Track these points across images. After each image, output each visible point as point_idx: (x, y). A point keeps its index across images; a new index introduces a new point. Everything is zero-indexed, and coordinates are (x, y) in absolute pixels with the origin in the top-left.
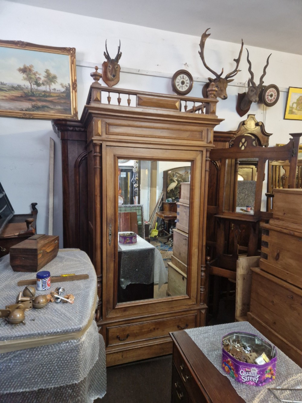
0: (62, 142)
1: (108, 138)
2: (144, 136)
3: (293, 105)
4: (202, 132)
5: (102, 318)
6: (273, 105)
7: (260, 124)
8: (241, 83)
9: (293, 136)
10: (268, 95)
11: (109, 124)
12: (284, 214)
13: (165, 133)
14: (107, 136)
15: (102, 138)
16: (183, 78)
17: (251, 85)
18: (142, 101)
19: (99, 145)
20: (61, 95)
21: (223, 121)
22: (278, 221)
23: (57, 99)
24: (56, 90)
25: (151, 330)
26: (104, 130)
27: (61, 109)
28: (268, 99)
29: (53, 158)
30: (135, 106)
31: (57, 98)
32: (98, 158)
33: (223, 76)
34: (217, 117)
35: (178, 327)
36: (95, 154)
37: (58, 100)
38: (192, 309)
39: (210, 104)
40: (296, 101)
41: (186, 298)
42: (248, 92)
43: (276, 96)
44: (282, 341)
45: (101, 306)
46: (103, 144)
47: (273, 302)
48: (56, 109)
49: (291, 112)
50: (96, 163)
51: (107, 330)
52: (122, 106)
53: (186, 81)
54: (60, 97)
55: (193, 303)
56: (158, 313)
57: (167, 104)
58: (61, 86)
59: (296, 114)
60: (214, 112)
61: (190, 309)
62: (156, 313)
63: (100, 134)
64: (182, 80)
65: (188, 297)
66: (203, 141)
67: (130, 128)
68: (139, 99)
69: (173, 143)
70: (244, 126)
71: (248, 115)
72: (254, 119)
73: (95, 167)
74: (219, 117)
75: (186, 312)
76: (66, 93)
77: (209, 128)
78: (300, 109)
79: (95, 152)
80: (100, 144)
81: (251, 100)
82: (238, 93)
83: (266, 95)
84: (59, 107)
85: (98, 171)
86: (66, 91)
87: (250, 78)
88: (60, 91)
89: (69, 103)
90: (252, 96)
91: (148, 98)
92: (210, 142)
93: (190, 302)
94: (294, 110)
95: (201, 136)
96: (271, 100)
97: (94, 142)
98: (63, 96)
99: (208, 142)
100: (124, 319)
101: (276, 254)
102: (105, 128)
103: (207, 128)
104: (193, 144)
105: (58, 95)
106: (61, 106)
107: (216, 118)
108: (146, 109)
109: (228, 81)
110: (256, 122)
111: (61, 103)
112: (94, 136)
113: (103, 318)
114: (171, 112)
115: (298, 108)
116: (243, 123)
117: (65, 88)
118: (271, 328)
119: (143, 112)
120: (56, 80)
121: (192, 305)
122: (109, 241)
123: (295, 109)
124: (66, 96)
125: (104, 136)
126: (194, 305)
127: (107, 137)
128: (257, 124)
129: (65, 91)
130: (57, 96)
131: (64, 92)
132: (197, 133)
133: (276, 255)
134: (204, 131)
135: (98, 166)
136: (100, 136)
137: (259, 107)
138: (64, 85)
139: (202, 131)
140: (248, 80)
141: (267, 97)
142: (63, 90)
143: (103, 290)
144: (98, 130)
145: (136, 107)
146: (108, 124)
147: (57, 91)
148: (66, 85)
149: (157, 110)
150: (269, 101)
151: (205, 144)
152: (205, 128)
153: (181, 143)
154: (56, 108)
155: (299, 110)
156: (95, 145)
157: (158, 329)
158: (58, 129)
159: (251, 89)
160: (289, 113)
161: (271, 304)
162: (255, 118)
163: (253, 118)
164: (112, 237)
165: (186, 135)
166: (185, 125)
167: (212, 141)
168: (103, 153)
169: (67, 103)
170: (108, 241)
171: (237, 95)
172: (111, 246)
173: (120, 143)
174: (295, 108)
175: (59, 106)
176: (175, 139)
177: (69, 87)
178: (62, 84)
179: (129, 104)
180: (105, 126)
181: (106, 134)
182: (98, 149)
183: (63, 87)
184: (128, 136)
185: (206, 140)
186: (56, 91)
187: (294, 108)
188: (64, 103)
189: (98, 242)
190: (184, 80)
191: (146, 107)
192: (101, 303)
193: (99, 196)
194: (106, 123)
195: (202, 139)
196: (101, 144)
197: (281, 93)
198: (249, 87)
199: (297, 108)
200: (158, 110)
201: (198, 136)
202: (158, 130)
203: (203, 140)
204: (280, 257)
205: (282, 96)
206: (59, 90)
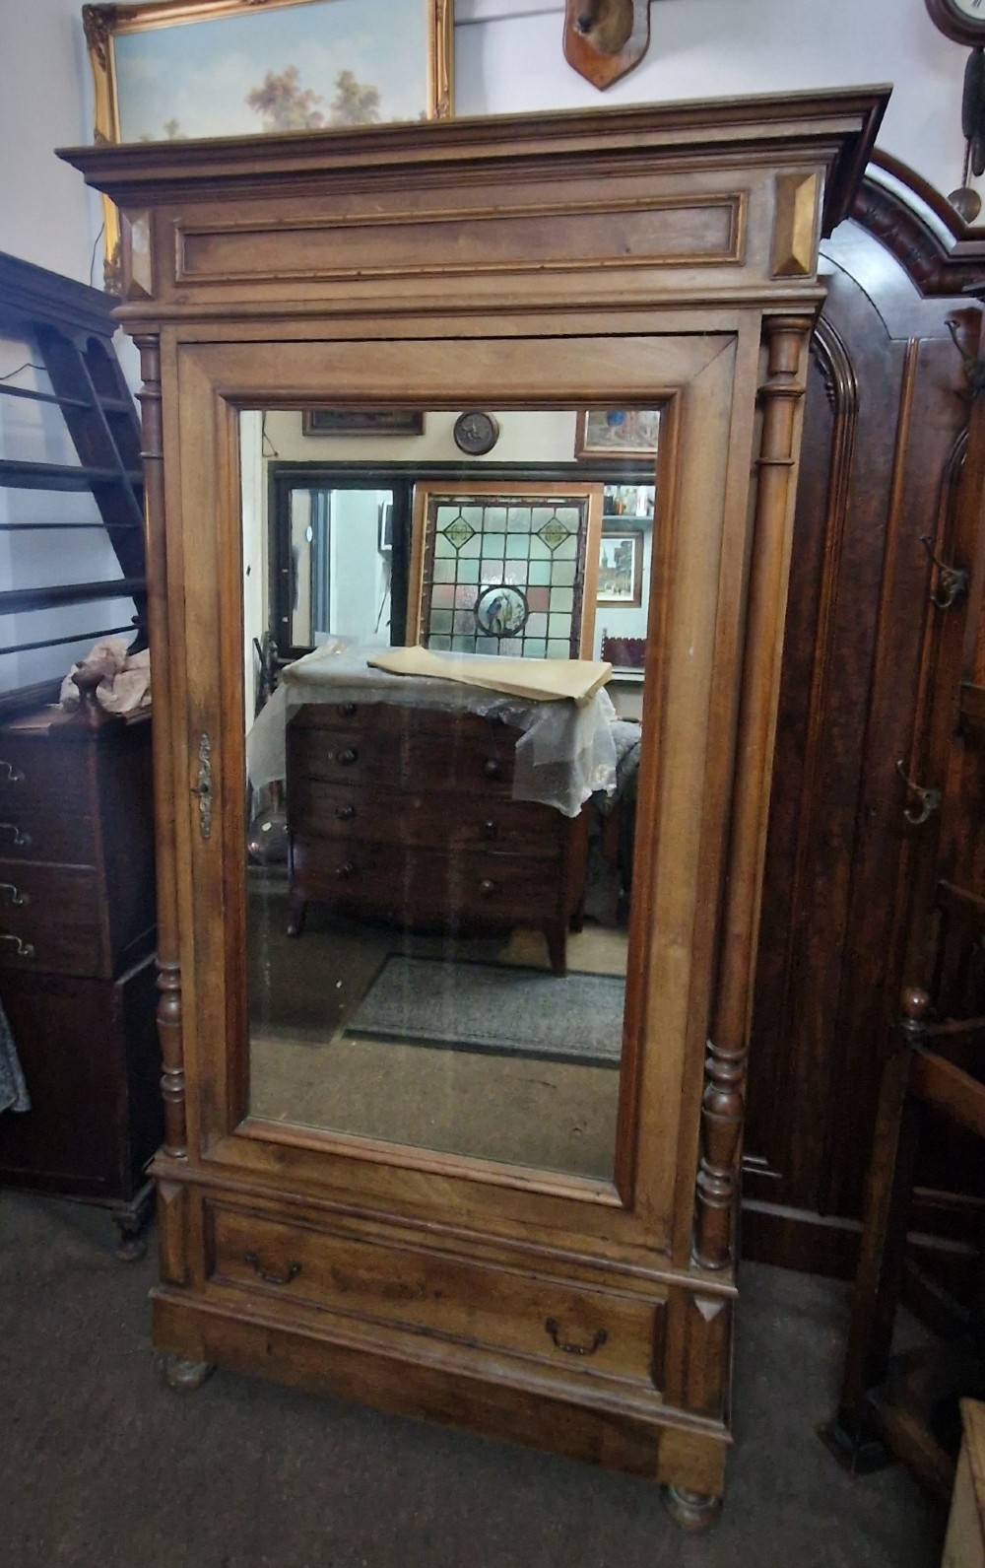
1: (185, 305)
4: (730, 202)
14: (181, 292)
15: (158, 307)
19: (150, 341)
25: (404, 1287)
26: (163, 264)
32: (153, 410)
35: (552, 1327)
38: (634, 1268)
41: (602, 1199)
46: (162, 338)
51: (209, 1213)
55: (651, 1241)
56: (439, 1222)
63: (147, 287)
65: (617, 1202)
66: (738, 264)
80: (152, 338)
92: (790, 271)
93: (632, 1232)
95: (722, 234)
103: (771, 172)
104: (660, 292)
121: (643, 1252)
122: (202, 819)
125: (168, 297)
126: (653, 1256)
127: (182, 299)
136: (146, 297)
139: (737, 199)
144: (133, 271)
146: (181, 229)
157: (438, 1294)
164: (213, 802)
170: (196, 815)
172: (210, 842)
180: (167, 242)
182: (150, 362)
185: (760, 257)
194: (173, 224)
195: (732, 254)
196: (158, 339)
203: (738, 256)
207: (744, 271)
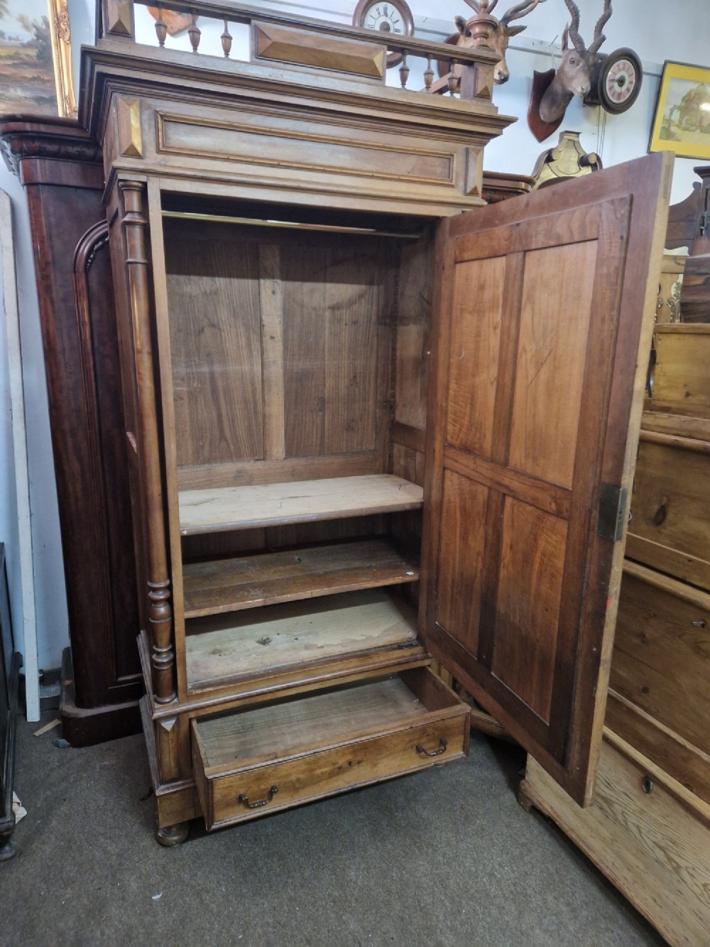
0: (29, 193)
1: (165, 166)
2: (278, 165)
3: (671, 114)
4: (449, 157)
5: (177, 696)
6: (626, 110)
7: (593, 160)
8: (542, 43)
9: (702, 177)
10: (612, 80)
11: (167, 119)
12: (688, 395)
13: (342, 158)
14: (161, 157)
15: (146, 164)
16: (386, 14)
17: (571, 45)
18: (269, 43)
19: (138, 187)
20: (23, 52)
21: (512, 125)
22: (665, 415)
23: (9, 65)
24: (6, 37)
26: (150, 137)
27: (26, 98)
28: (612, 91)
29: (12, 250)
30: (246, 57)
31: (10, 62)
32: (137, 231)
33: (498, 14)
34: (497, 108)
36: (127, 218)
37: (13, 71)
39: (476, 64)
40: (679, 102)
42: (562, 69)
43: (634, 84)
44: (668, 737)
45: (172, 664)
46: (148, 185)
47: (642, 636)
48: (10, 99)
49: (667, 135)
50: (133, 247)
52: (203, 56)
53: (395, 23)
54: (21, 59)
56: (329, 673)
57: (348, 57)
58: (21, 24)
59: (678, 140)
60: (485, 95)
61: (414, 657)
62: (325, 673)
63: (139, 149)
64: (383, 19)
66: (452, 186)
67: (234, 135)
68: (258, 35)
69: (366, 188)
70: (551, 164)
71: (562, 135)
72: (575, 145)
73: (130, 260)
74: (502, 112)
75: (404, 665)
76: (37, 47)
77: (471, 147)
78: (688, 126)
79: (125, 214)
80: (140, 185)
81: (570, 89)
82: (535, 72)
83: (608, 79)
84: (19, 93)
85: (140, 272)
86: (38, 39)
87: (570, 25)
88: (17, 39)
89: (49, 81)
90: (572, 79)
91: (286, 32)
92: (474, 192)
94: (673, 129)
95: (447, 171)
96: (620, 95)
97: (121, 176)
98: (27, 55)
99: (468, 191)
100: (237, 694)
101: (655, 508)
102: (153, 130)
103: (465, 146)
104: (425, 195)
105: (12, 52)
106: (24, 88)
107: (493, 114)
108: (281, 72)
109: (510, 31)
110: (582, 155)
111: (24, 78)
112: (119, 157)
113: (179, 693)
114: (361, 85)
115: (684, 122)
116: (549, 158)
117: (34, 30)
118: (635, 702)
119: (272, 78)
120: (5, 5)
123: (678, 126)
124: (39, 56)
125: (153, 160)
127: (163, 162)
128: (583, 162)
129: (33, 40)
130: (10, 57)
131: (29, 45)
132: (437, 161)
133: (655, 511)
134: (455, 156)
135: (139, 257)
136: (136, 155)
137: (587, 116)
138: (30, 20)
139: (453, 155)
140: (562, 32)
141: (611, 84)
142: (28, 37)
143: (176, 623)
144: (130, 136)
145: (252, 63)
146: (161, 116)
147: (10, 39)
148: (35, 21)
149: (317, 75)
150: (616, 95)
151: (457, 197)
152: (461, 147)
153: (391, 191)
154: (7, 94)
155: (685, 129)
156: (127, 187)
158: (12, 151)
159: (571, 56)
160: (661, 138)
161: (636, 641)
162: (578, 142)
163: (574, 141)
165: (404, 165)
166: (401, 133)
167: (480, 190)
168: (151, 214)
169: (44, 81)
171: (532, 76)
173: (206, 185)
174: (677, 122)
175: (18, 90)
176: (372, 177)
177: (44, 27)
178: (22, 19)
179: (227, 51)
180: (153, 123)
181: (159, 151)
182: (134, 201)
183: (26, 27)
184: (228, 160)
185: (461, 184)
186: (7, 41)
187: (674, 122)
188: (34, 79)
189: (155, 489)
190: (389, 22)
191: (281, 65)
192: (172, 656)
193: (149, 353)
194: (157, 112)
195: (452, 181)
196: (145, 184)
197: (645, 79)
198: (567, 52)
199: (680, 122)
200: (320, 78)
201: (439, 170)
202: (323, 146)
203: (454, 183)
204: (670, 516)
205: (647, 85)
206: (15, 36)
207: (455, 190)
